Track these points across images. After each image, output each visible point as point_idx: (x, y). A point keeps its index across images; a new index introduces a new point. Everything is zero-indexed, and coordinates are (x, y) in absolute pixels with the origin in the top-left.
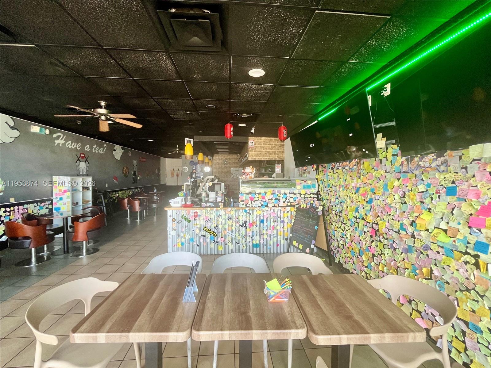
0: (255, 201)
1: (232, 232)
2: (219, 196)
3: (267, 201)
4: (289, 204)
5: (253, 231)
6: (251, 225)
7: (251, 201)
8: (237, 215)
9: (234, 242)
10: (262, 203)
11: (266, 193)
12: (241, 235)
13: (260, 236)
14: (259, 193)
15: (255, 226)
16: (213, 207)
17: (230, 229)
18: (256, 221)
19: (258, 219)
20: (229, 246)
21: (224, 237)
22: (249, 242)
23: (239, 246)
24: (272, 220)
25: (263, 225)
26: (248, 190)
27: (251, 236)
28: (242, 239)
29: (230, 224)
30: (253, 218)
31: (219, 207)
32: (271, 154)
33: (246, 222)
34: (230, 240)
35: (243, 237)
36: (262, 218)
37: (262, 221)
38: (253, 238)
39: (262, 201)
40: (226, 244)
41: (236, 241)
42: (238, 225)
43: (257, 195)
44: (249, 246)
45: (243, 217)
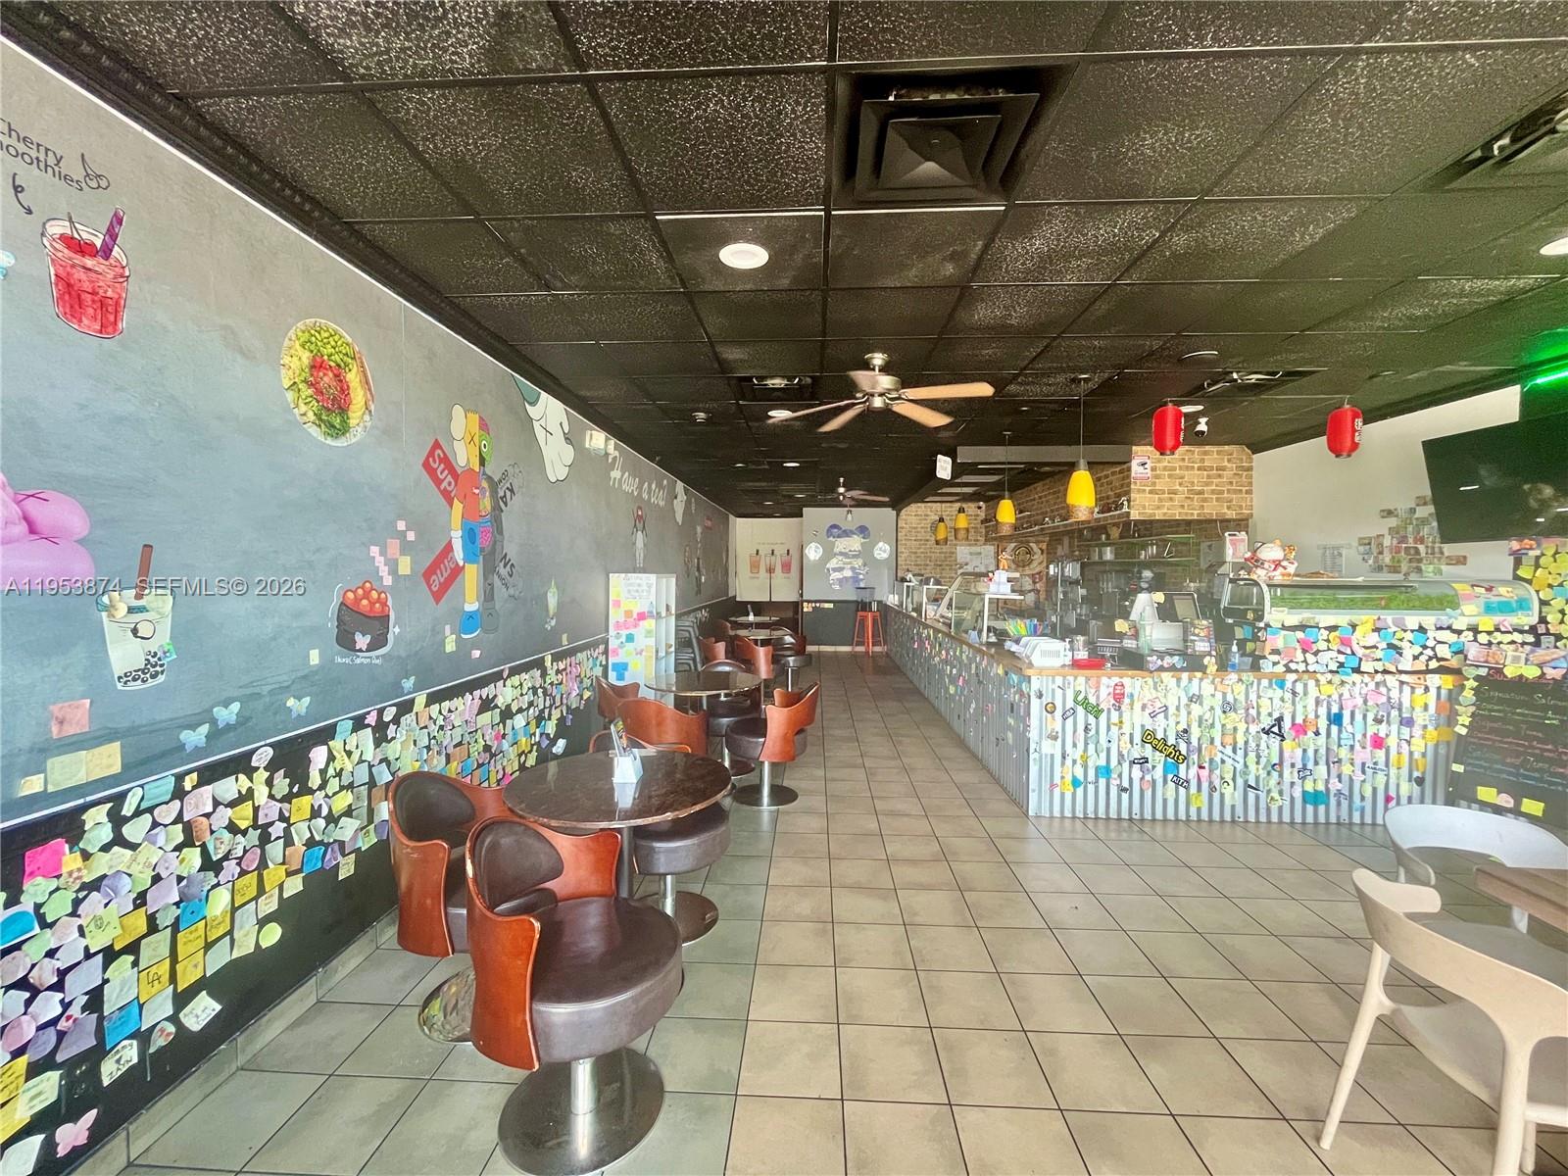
0: (1316, 654)
1: (1234, 751)
2: (1198, 635)
3: (1360, 652)
4: (1434, 664)
5: (1305, 751)
6: (1300, 729)
7: (1304, 651)
8: (1253, 697)
9: (1240, 781)
10: (1342, 658)
11: (1354, 626)
12: (1263, 760)
13: (1328, 764)
14: (1332, 628)
15: (1310, 734)
16: (1183, 670)
17: (1229, 740)
18: (1317, 717)
19: (1323, 711)
20: (1222, 795)
21: (1206, 765)
22: (1292, 784)
23: (1257, 798)
24: (1370, 716)
25: (1340, 732)
26: (1293, 619)
27: (1299, 765)
28: (1269, 773)
29: (1229, 726)
30: (1305, 709)
31: (1203, 669)
33: (1280, 720)
34: (1228, 777)
35: (1270, 768)
36: (1335, 709)
37: (1336, 719)
38: (1304, 772)
39: (1339, 652)
40: (1212, 789)
41: (1246, 782)
42: (1254, 729)
43: (1325, 633)
44: (1292, 799)
45: (1271, 702)
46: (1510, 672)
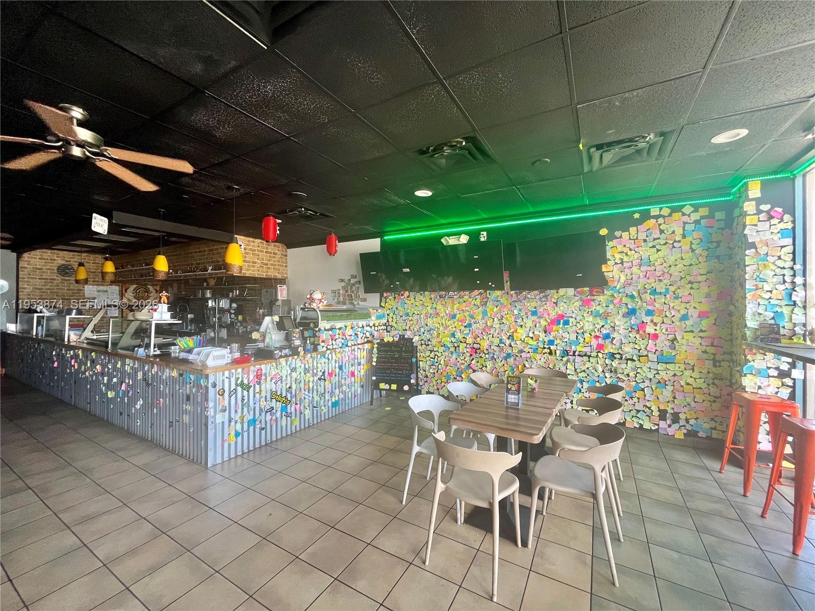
0: (335, 341)
1: (309, 392)
2: (295, 337)
3: (348, 337)
4: (366, 340)
5: (332, 384)
6: (330, 375)
7: (332, 340)
8: (315, 364)
9: (311, 405)
10: (343, 341)
11: (346, 327)
12: (319, 393)
13: (339, 388)
14: (340, 329)
15: (334, 376)
16: (290, 356)
17: (307, 387)
18: (335, 368)
19: (337, 365)
20: (305, 415)
21: (298, 402)
22: (328, 400)
23: (317, 410)
24: (350, 364)
25: (342, 373)
26: (328, 326)
27: (330, 392)
28: (321, 399)
29: (307, 380)
30: (333, 365)
31: (298, 354)
32: (268, 268)
33: (324, 373)
34: (307, 405)
35: (321, 396)
36: (340, 364)
37: (341, 368)
38: (332, 394)
39: (342, 339)
40: (301, 413)
41: (313, 405)
42: (316, 379)
43: (338, 330)
44: (328, 407)
45: (322, 364)
46: (386, 340)
